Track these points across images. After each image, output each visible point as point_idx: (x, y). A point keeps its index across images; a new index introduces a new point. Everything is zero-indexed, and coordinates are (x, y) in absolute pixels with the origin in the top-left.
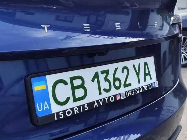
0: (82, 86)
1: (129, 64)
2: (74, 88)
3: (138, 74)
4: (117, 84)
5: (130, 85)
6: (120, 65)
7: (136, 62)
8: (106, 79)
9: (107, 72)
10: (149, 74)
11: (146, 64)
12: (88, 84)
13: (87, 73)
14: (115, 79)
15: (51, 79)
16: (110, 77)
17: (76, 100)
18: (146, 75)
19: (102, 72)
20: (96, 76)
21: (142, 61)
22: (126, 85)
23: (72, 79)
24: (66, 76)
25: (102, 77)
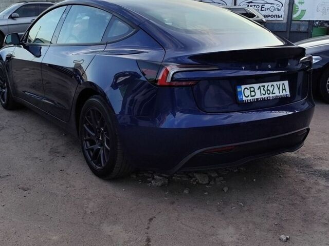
0: (254, 91)
1: (275, 83)
2: (251, 92)
3: (279, 89)
4: (269, 92)
5: (274, 93)
6: (270, 84)
7: (278, 83)
8: (264, 90)
9: (264, 86)
10: (285, 89)
11: (283, 84)
12: (256, 90)
13: (256, 86)
14: (268, 90)
15: (243, 87)
16: (266, 89)
17: (251, 96)
18: (283, 90)
19: (262, 86)
20: (259, 88)
21: (281, 82)
22: (273, 93)
23: (250, 88)
24: (248, 86)
25: (262, 88)
